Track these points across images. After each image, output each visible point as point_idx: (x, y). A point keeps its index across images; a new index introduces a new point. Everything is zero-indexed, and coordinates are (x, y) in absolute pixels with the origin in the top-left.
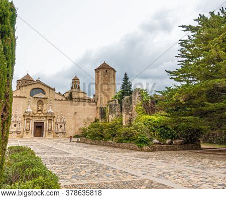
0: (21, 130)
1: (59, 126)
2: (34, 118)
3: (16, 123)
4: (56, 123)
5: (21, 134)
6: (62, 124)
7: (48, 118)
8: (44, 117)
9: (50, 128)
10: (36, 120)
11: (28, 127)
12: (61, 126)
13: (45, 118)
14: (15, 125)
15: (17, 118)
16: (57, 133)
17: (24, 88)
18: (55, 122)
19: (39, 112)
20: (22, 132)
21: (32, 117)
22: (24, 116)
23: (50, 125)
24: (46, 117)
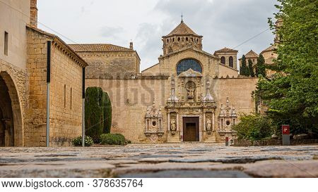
0: (164, 130)
1: (225, 122)
2: (181, 112)
3: (156, 120)
4: (219, 117)
5: (164, 137)
6: (230, 120)
7: (205, 110)
8: (199, 108)
9: (209, 125)
10: (186, 114)
11: (174, 125)
12: (228, 123)
13: (200, 110)
14: (154, 124)
15: (156, 113)
16: (222, 134)
17: (165, 60)
18: (217, 116)
19: (190, 101)
20: (165, 133)
21: (179, 109)
22: (166, 108)
23: (209, 121)
24: (202, 108)
